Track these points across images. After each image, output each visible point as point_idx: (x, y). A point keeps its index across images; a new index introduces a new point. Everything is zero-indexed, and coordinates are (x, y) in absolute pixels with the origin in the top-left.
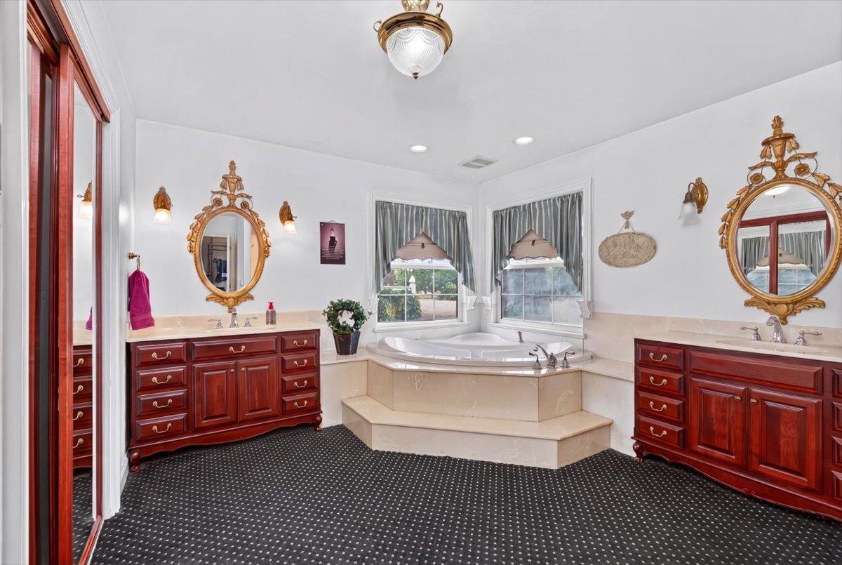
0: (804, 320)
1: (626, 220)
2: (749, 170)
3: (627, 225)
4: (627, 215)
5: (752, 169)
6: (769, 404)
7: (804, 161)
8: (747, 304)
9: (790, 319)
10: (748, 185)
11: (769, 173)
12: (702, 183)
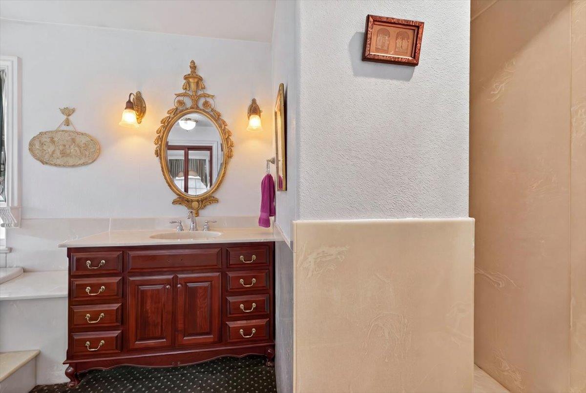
0: (209, 213)
1: (65, 117)
2: (175, 96)
3: (67, 123)
4: (68, 112)
5: (178, 95)
6: (190, 285)
7: (208, 99)
8: (174, 202)
9: (201, 212)
10: (175, 107)
11: (189, 103)
12: (141, 97)
